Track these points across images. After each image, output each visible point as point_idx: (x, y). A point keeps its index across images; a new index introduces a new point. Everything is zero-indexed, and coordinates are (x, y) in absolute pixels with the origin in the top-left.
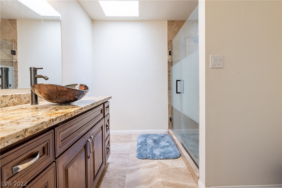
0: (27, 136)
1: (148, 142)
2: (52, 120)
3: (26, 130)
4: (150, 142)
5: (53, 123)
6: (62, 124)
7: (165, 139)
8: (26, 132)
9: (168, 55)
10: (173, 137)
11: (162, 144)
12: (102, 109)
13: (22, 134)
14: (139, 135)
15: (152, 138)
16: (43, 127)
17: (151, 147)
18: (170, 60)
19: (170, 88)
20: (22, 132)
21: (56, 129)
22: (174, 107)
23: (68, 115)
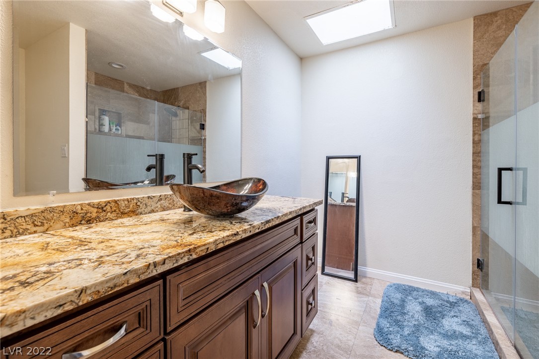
0: (85, 302)
1: (408, 307)
2: (152, 264)
3: (82, 291)
4: (414, 308)
5: (155, 271)
6: (187, 267)
7: (460, 311)
8: (83, 294)
9: (474, 101)
10: (484, 315)
11: (447, 323)
12: (296, 226)
13: (73, 299)
14: (388, 284)
15: (420, 300)
16: (128, 281)
17: (416, 323)
18: (480, 113)
19: (477, 185)
20: (72, 295)
21: (168, 277)
22: (491, 235)
23: (198, 250)
